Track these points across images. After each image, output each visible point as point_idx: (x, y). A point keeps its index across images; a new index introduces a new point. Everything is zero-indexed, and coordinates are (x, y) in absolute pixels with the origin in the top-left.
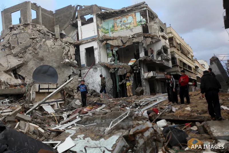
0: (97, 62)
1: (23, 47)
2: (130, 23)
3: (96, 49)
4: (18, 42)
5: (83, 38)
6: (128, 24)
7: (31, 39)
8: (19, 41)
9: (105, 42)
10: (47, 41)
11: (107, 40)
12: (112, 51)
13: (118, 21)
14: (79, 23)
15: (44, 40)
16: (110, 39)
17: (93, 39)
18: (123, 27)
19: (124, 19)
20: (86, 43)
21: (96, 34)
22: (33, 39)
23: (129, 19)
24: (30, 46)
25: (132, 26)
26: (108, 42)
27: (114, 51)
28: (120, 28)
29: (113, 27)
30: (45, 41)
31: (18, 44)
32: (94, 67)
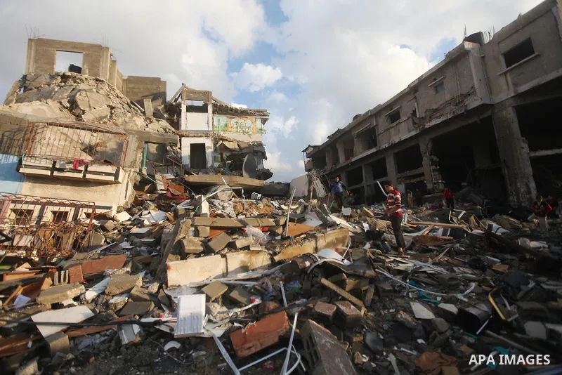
0: (209, 165)
1: (97, 116)
2: (249, 128)
3: (209, 148)
4: (89, 105)
5: (189, 129)
6: (246, 127)
7: (109, 106)
8: (92, 105)
9: (221, 142)
10: (135, 118)
11: (223, 139)
12: (221, 154)
13: (234, 121)
14: (184, 108)
15: (130, 115)
16: (227, 140)
17: (206, 134)
18: (239, 129)
19: (241, 121)
20: (195, 136)
21: (211, 129)
22: (112, 108)
23: (247, 122)
24: (105, 117)
25: (250, 131)
26: (225, 143)
27: (224, 156)
28: (235, 130)
29: (226, 126)
30: (133, 117)
31: (90, 106)
32: (203, 170)
